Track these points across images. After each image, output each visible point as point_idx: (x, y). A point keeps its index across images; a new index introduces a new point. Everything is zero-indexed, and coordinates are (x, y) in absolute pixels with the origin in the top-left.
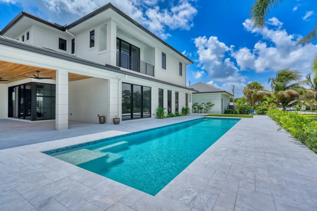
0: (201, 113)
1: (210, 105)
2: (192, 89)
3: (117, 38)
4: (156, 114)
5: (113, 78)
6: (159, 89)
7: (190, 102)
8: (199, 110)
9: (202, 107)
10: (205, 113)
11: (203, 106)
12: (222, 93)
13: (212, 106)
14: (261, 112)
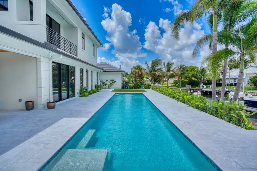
0: (105, 88)
1: (113, 82)
2: (102, 69)
3: (47, 15)
4: (79, 92)
5: (44, 57)
6: (80, 68)
7: (99, 79)
8: (104, 86)
9: (106, 83)
10: (108, 88)
11: (108, 83)
12: (122, 73)
13: (114, 83)
14: (147, 87)
